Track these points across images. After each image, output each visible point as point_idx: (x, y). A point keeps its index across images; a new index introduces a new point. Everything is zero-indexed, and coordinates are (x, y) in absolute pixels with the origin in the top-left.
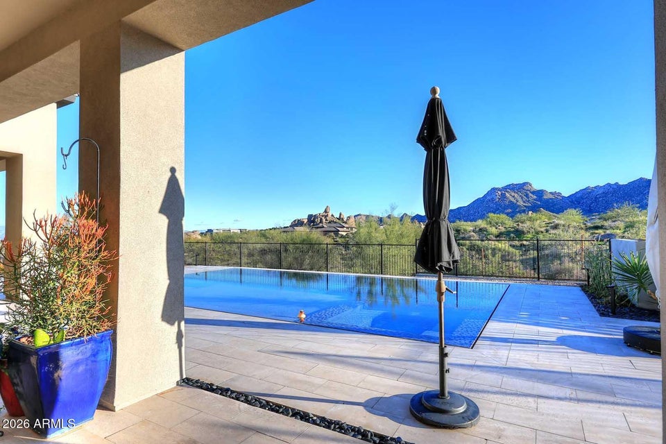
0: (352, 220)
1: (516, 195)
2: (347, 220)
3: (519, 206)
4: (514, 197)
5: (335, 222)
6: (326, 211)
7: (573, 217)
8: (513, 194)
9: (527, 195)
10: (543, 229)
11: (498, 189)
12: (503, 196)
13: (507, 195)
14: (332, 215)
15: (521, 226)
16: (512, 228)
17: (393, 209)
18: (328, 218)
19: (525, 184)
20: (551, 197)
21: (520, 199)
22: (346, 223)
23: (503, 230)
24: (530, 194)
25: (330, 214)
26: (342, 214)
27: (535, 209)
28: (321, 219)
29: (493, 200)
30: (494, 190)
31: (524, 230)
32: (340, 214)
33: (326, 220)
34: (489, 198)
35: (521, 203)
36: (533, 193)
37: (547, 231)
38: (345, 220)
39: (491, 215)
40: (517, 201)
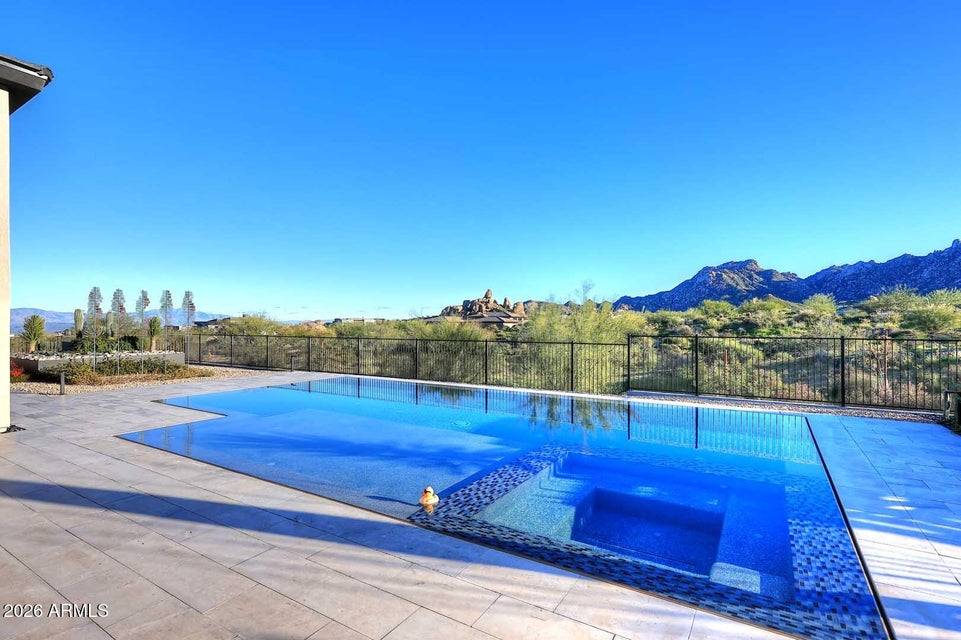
0: (521, 307)
1: (736, 277)
2: (514, 308)
3: (739, 291)
4: (733, 279)
5: (499, 311)
6: (486, 297)
7: (822, 305)
8: (732, 275)
9: (750, 277)
10: (784, 321)
11: (714, 269)
12: (719, 277)
13: (724, 276)
14: (495, 302)
15: (752, 316)
16: (739, 319)
17: (587, 288)
18: (489, 305)
19: (748, 262)
20: (783, 279)
21: (741, 282)
22: (512, 311)
23: (728, 322)
24: (755, 276)
25: (492, 300)
26: (508, 299)
27: (761, 293)
28: (480, 307)
29: (705, 282)
30: (707, 270)
31: (758, 321)
32: (505, 300)
33: (487, 308)
34: (700, 280)
35: (742, 287)
36: (759, 274)
37: (790, 324)
38: (511, 308)
39: (708, 302)
40: (737, 284)
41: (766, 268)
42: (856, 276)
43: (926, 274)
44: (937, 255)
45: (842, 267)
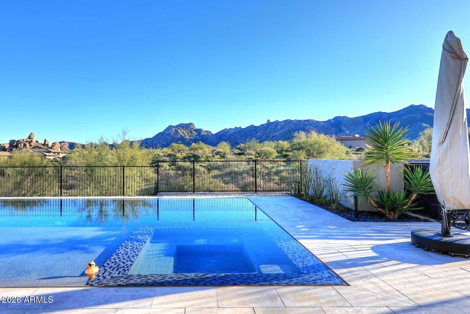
0: (58, 145)
1: (184, 131)
2: (52, 146)
3: (186, 139)
4: (183, 132)
5: (40, 148)
6: (29, 137)
7: (224, 147)
8: (183, 131)
9: (191, 132)
10: (210, 155)
11: (174, 127)
12: (176, 131)
13: (179, 131)
14: (37, 141)
15: (196, 153)
16: (190, 154)
17: (125, 133)
18: (32, 144)
19: (190, 124)
20: (205, 134)
21: (187, 134)
22: (51, 148)
23: (185, 155)
24: (193, 132)
25: (34, 140)
26: (48, 140)
27: (196, 141)
28: (25, 145)
29: (169, 134)
30: (170, 126)
31: (200, 155)
32: (45, 141)
33: (30, 146)
34: (167, 133)
35: (187, 137)
36: (195, 130)
37: (213, 156)
38: (50, 146)
39: (174, 144)
40: (185, 136)
41: (198, 128)
42: (235, 133)
43: (259, 134)
44: (262, 125)
45: (229, 129)
